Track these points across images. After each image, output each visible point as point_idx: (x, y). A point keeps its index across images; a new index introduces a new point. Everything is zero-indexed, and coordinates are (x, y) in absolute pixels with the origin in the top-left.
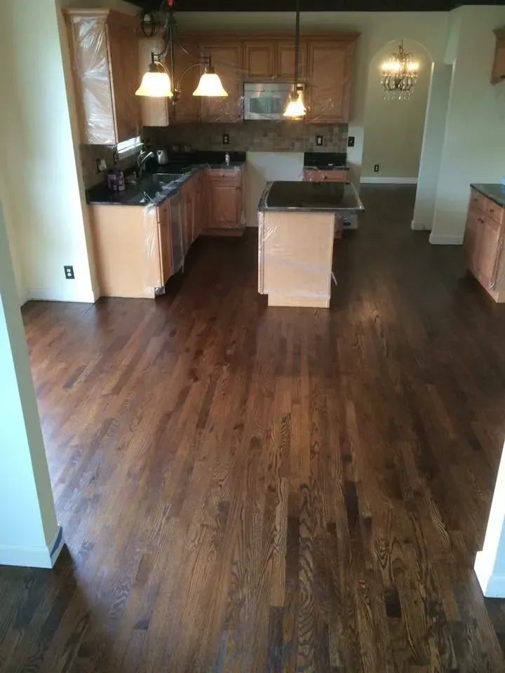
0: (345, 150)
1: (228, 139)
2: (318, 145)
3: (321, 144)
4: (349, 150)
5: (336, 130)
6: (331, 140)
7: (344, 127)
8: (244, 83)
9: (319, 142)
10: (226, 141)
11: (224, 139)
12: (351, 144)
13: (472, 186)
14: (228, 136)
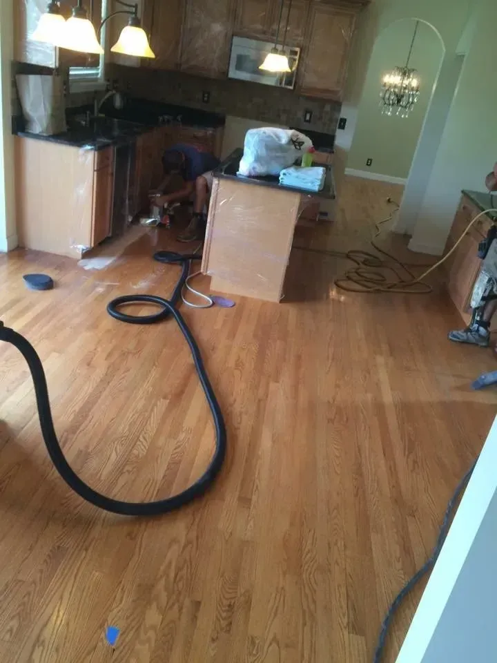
0: (335, 131)
1: (208, 97)
2: (306, 121)
3: (309, 121)
4: (339, 132)
5: (328, 108)
6: (320, 118)
7: (337, 105)
8: (233, 35)
9: (308, 118)
10: (206, 99)
11: (204, 96)
12: (342, 126)
13: (463, 192)
14: (209, 93)
